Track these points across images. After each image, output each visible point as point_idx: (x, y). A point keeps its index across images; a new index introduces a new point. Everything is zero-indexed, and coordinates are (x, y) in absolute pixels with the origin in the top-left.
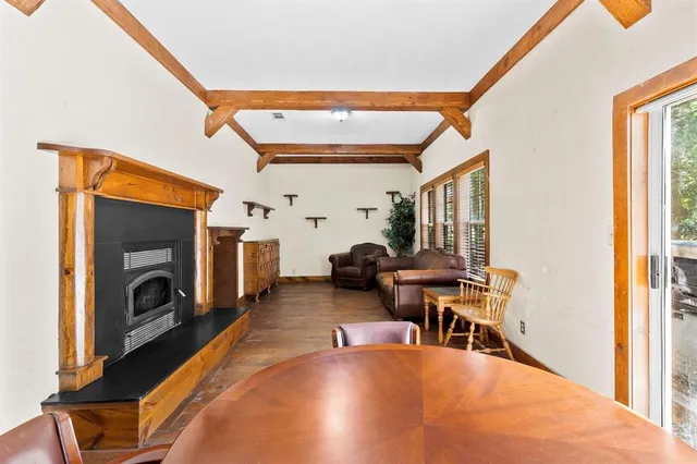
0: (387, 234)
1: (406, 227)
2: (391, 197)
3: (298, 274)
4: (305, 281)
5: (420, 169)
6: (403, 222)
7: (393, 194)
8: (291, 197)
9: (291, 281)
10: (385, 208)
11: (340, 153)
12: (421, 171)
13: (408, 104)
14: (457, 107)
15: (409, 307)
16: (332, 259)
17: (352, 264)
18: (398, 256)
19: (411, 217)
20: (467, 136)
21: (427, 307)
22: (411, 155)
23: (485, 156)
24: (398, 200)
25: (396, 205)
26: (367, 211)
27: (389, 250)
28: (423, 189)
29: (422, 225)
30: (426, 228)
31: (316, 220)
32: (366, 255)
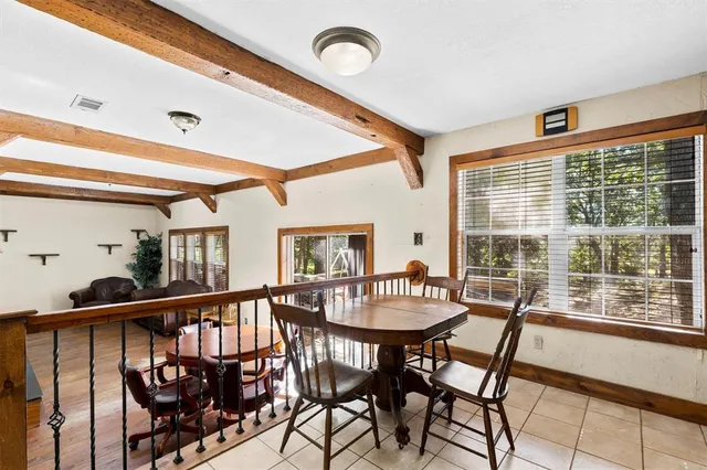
0: (132, 267)
1: (154, 261)
2: (135, 234)
5: (168, 215)
6: (149, 256)
7: (138, 232)
8: (5, 233)
10: (129, 246)
12: (169, 217)
14: (207, 194)
16: (72, 296)
17: (93, 298)
18: (145, 287)
19: (159, 253)
22: (163, 205)
23: (226, 229)
24: (143, 237)
25: (142, 242)
26: (110, 247)
27: (136, 283)
28: (172, 232)
29: (170, 260)
30: (173, 264)
31: (44, 257)
32: (112, 289)
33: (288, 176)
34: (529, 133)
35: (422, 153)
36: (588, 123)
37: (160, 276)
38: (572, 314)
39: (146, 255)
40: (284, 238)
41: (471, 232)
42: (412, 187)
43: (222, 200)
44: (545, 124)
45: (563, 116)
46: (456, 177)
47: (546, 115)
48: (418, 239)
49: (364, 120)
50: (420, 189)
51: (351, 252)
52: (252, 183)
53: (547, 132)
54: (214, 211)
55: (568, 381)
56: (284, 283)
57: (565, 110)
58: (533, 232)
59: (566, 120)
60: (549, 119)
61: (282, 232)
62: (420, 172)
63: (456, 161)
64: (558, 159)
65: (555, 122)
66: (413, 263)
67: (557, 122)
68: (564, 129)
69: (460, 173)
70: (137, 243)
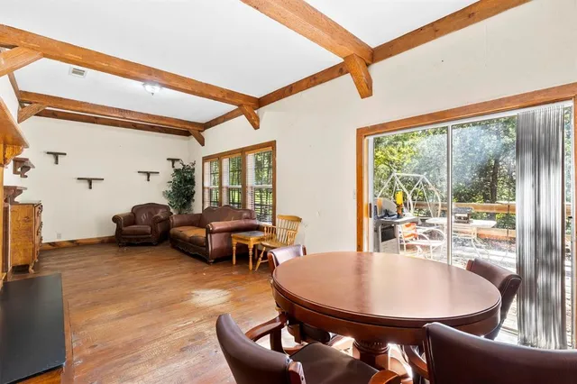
0: (168, 195)
1: (188, 189)
2: (171, 163)
3: (66, 237)
4: (75, 244)
5: (202, 144)
6: (184, 184)
7: (173, 161)
8: (56, 155)
9: (55, 246)
10: (166, 174)
11: (129, 119)
12: (203, 145)
13: (220, 96)
14: (251, 106)
15: (220, 250)
16: (115, 219)
17: (135, 223)
18: (179, 213)
19: (192, 181)
20: (256, 127)
21: (234, 248)
22: (198, 131)
23: (272, 144)
24: (178, 166)
25: (177, 171)
26: (148, 174)
27: (172, 210)
28: (205, 159)
29: (203, 188)
30: (207, 191)
31: (90, 181)
32: (150, 214)
33: (376, 55)
37: (193, 204)
39: (180, 182)
40: (365, 141)
61: (362, 133)
70: (172, 171)
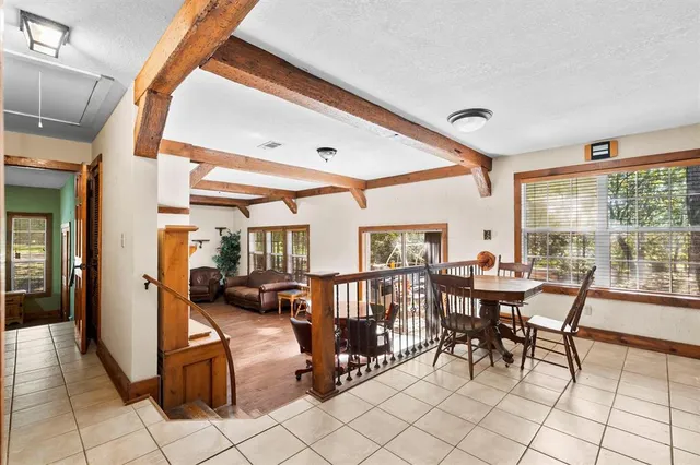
0: (217, 260)
1: (234, 254)
2: (218, 231)
5: (247, 215)
6: (231, 250)
7: (221, 229)
10: (215, 242)
12: (248, 217)
14: (289, 197)
15: (270, 304)
19: (238, 248)
21: (280, 302)
22: (243, 206)
23: (306, 227)
24: (225, 233)
25: (224, 238)
26: (201, 242)
27: (221, 272)
28: (251, 230)
29: (249, 254)
30: (251, 256)
32: (205, 276)
33: (368, 184)
34: (580, 158)
35: (490, 170)
36: (626, 152)
37: (238, 266)
38: (614, 289)
39: (228, 248)
40: (363, 234)
41: (532, 230)
42: (482, 196)
43: (302, 203)
44: (592, 152)
45: (606, 147)
46: (520, 189)
47: (593, 145)
48: (487, 235)
49: (459, 152)
50: (488, 198)
51: (427, 245)
52: (334, 190)
53: (593, 158)
54: (295, 212)
55: (612, 337)
56: (364, 271)
57: (608, 143)
58: (583, 229)
59: (609, 150)
60: (595, 149)
61: (362, 230)
62: (489, 184)
63: (519, 177)
64: (602, 178)
65: (601, 150)
66: (483, 253)
67: (601, 152)
68: (608, 156)
69: (523, 186)
70: (220, 238)
